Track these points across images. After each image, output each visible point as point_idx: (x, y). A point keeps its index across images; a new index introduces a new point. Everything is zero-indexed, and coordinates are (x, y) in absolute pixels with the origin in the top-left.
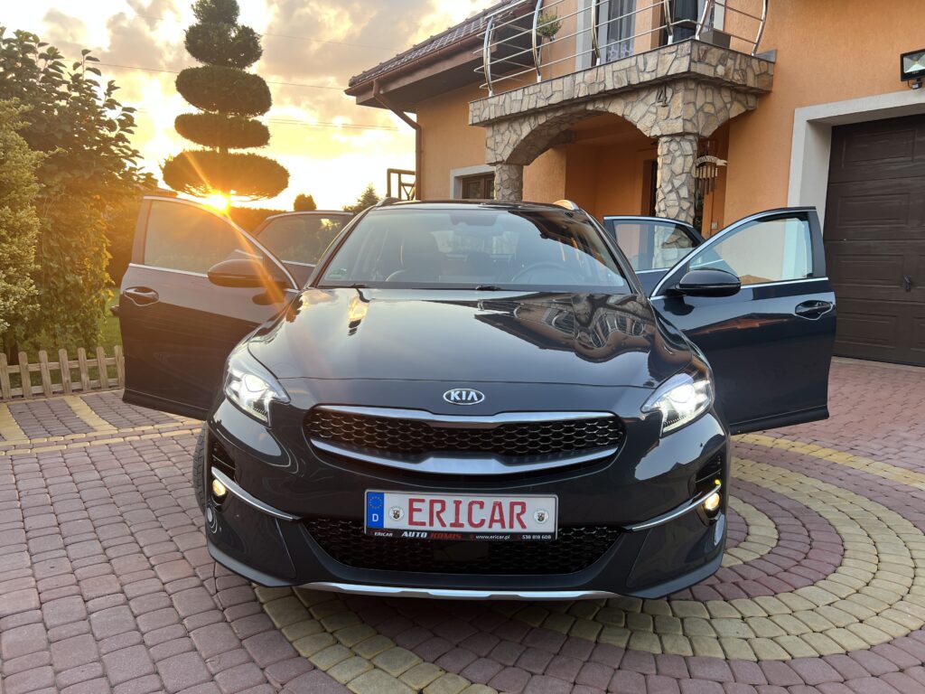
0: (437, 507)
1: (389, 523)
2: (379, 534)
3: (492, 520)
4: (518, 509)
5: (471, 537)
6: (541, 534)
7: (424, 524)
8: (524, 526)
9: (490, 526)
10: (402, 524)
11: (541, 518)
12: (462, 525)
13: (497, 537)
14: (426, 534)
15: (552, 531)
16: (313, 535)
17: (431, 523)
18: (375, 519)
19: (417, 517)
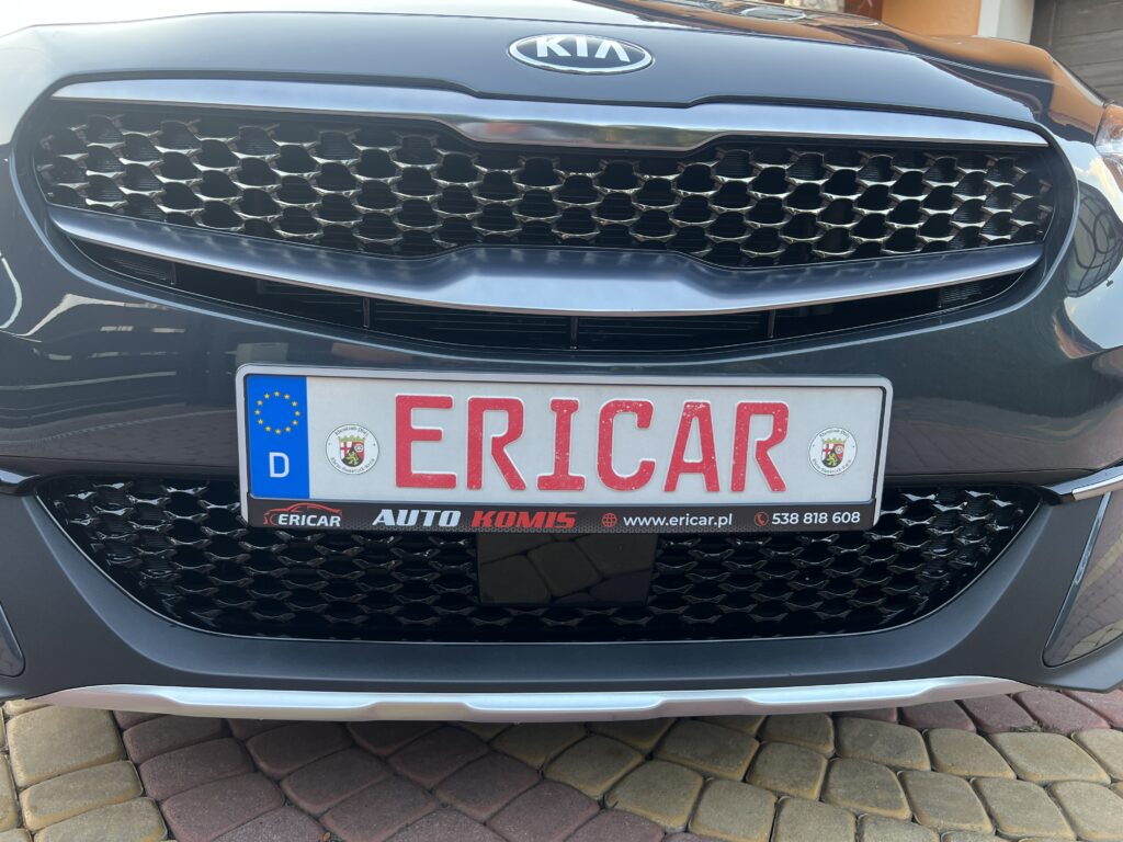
0: (495, 424)
1: (329, 481)
2: (295, 520)
3: (678, 466)
4: (761, 428)
5: (608, 525)
6: (830, 508)
7: (448, 482)
8: (776, 484)
9: (671, 486)
10: (374, 483)
11: (833, 457)
12: (577, 484)
13: (690, 521)
14: (457, 515)
15: (865, 497)
16: (80, 534)
17: (475, 480)
18: (279, 468)
19: (424, 459)
